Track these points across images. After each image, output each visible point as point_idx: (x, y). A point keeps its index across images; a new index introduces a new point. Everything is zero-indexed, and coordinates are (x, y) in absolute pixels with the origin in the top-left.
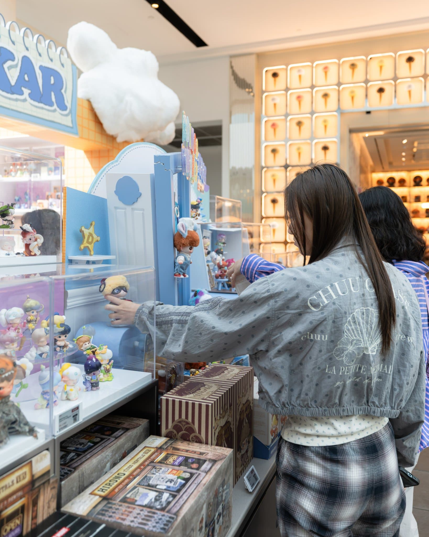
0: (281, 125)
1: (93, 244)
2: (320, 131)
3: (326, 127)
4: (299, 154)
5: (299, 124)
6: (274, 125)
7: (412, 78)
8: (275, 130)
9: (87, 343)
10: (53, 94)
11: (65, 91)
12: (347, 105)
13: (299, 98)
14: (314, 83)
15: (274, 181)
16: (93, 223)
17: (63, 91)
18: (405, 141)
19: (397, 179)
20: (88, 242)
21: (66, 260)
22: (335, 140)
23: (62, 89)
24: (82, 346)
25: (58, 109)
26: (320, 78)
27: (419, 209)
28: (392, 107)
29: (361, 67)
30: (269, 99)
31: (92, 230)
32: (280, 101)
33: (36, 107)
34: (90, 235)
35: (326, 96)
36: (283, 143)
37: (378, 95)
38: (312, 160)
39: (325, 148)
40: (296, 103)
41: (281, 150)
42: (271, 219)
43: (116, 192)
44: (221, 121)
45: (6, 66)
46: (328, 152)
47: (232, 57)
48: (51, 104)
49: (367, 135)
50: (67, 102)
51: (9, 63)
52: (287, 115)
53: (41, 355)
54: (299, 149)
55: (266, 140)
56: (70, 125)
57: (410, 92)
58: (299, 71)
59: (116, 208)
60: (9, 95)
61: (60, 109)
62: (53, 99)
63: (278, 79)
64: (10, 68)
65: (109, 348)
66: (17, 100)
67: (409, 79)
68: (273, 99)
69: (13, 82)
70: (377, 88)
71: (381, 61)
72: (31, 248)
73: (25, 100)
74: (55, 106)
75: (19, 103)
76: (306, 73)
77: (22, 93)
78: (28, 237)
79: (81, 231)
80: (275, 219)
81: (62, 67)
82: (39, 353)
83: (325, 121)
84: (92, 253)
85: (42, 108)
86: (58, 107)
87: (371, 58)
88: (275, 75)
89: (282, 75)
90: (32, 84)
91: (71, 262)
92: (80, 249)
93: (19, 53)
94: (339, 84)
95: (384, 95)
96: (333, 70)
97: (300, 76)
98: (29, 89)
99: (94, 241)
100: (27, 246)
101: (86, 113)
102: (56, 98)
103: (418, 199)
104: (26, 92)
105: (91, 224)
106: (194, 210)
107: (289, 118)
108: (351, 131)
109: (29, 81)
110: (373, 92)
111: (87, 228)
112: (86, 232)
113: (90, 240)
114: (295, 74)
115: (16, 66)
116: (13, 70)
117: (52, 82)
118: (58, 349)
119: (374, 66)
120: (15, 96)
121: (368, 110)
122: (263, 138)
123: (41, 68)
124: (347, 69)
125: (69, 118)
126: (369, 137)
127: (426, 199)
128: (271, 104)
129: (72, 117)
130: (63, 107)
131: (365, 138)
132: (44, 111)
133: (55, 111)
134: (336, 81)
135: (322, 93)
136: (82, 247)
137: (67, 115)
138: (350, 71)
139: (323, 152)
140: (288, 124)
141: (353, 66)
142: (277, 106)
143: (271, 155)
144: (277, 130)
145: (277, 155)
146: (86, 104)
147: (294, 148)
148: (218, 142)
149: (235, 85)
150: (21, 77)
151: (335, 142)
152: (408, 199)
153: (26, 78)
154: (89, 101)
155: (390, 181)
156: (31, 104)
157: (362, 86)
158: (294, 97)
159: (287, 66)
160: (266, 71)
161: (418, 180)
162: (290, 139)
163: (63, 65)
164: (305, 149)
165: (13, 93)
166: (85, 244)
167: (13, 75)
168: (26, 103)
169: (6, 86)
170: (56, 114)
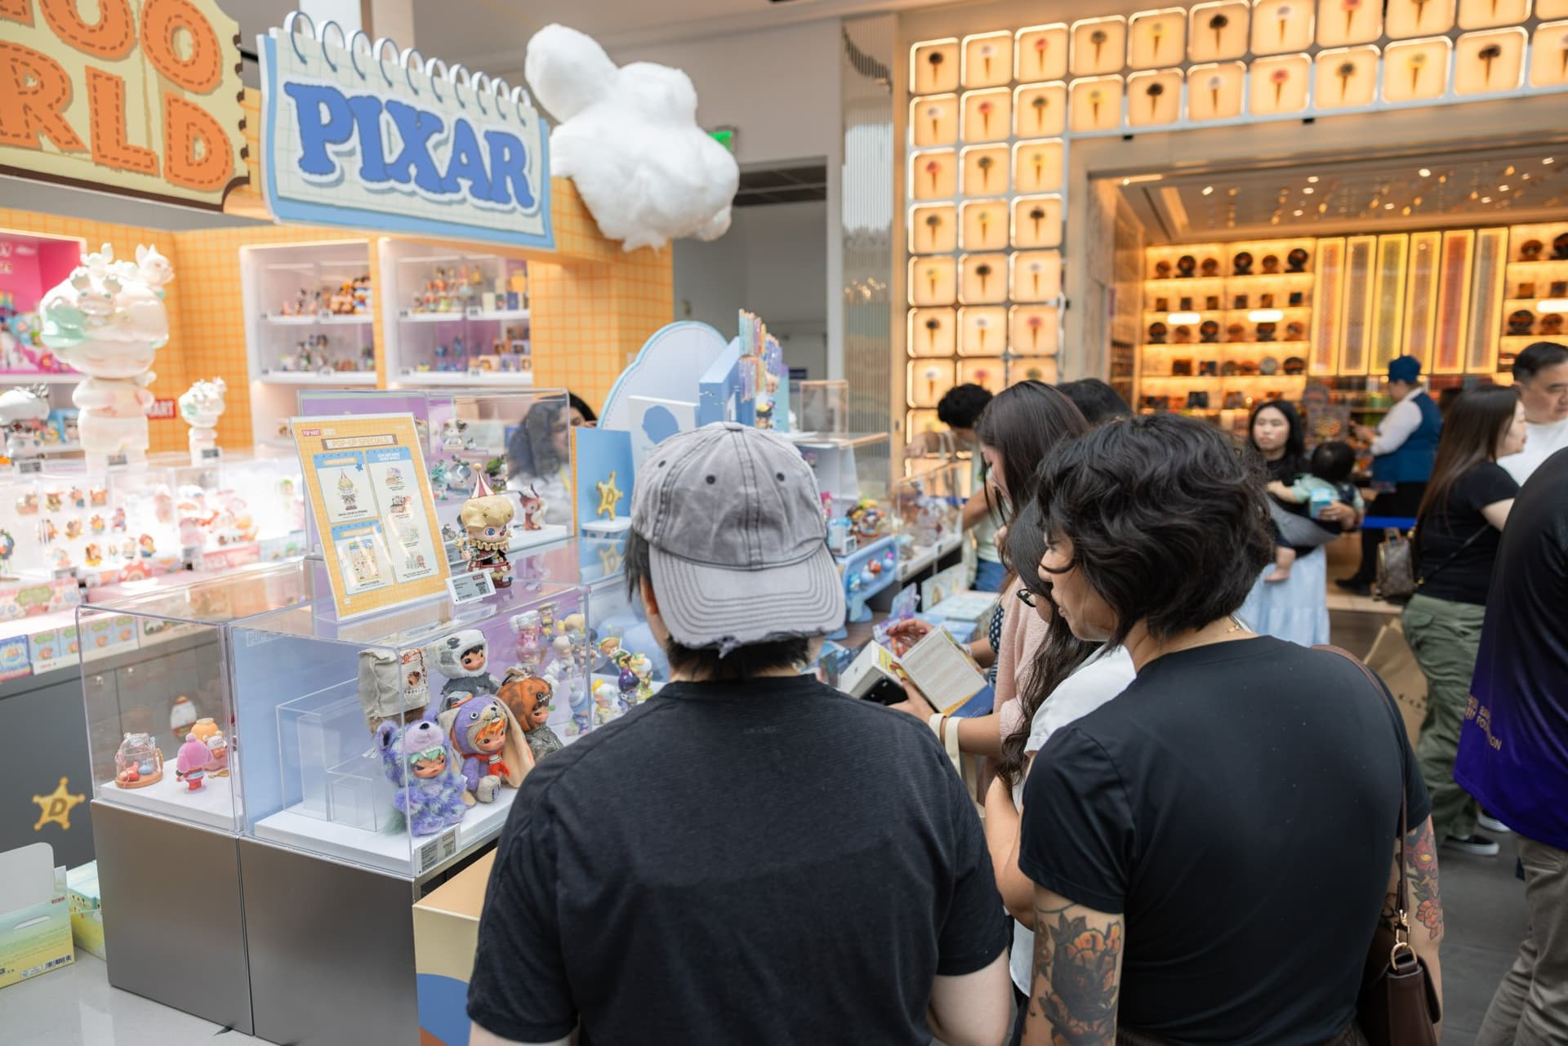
0: (946, 165)
1: (614, 504)
2: (1028, 180)
3: (1039, 168)
4: (984, 226)
5: (985, 163)
6: (932, 167)
7: (1221, 62)
8: (934, 176)
9: (615, 648)
10: (509, 180)
11: (530, 171)
12: (1085, 123)
13: (985, 107)
14: (1016, 76)
15: (933, 282)
16: (614, 474)
17: (526, 171)
18: (1208, 191)
19: (1199, 261)
20: (607, 503)
21: (579, 532)
22: (1057, 196)
23: (523, 167)
24: (609, 653)
25: (519, 207)
26: (1028, 65)
27: (1243, 324)
28: (1177, 126)
29: (1114, 37)
30: (924, 110)
31: (612, 484)
32: (944, 113)
33: (483, 209)
34: (611, 491)
35: (1040, 102)
36: (950, 203)
37: (1149, 99)
38: (1009, 238)
39: (1037, 215)
40: (978, 118)
41: (947, 218)
42: (925, 362)
43: (645, 427)
44: (824, 158)
45: (430, 144)
46: (1042, 221)
47: (846, 19)
48: (506, 199)
49: (1126, 181)
50: (534, 191)
51: (436, 138)
52: (959, 145)
53: (565, 669)
54: (983, 216)
55: (917, 198)
56: (540, 231)
57: (1215, 93)
58: (986, 49)
59: (645, 449)
60: (438, 197)
61: (523, 206)
62: (510, 189)
63: (941, 67)
64: (437, 146)
65: (647, 656)
66: (450, 203)
67: (1215, 66)
68: (931, 112)
69: (443, 172)
70: (1147, 85)
71: (1158, 27)
72: (533, 519)
73: (463, 201)
74: (514, 203)
75: (455, 207)
76: (999, 52)
77: (457, 189)
78: (530, 505)
79: (598, 489)
80: (933, 361)
81: (522, 127)
82: (564, 666)
83: (1038, 158)
84: (613, 516)
85: (492, 210)
86: (519, 202)
87: (1136, 20)
88: (935, 59)
89: (949, 57)
90: (473, 169)
91: (585, 532)
92: (597, 514)
93: (449, 115)
94: (1068, 77)
95: (1160, 99)
96: (1056, 46)
97: (987, 61)
98: (470, 179)
99: (616, 498)
100: (528, 516)
101: (567, 204)
102: (515, 186)
103: (1241, 302)
104: (465, 184)
105: (611, 476)
106: (764, 419)
107: (964, 151)
108: (1092, 176)
109: (468, 165)
110: (1139, 91)
111: (605, 483)
112: (604, 488)
113: (610, 499)
114: (978, 56)
115: (446, 141)
116: (442, 149)
117: (507, 157)
118: (582, 661)
119: (1142, 37)
120: (448, 197)
121: (1128, 132)
122: (910, 194)
123: (488, 135)
124: (1085, 43)
125: (538, 219)
126: (1131, 185)
127: (1259, 304)
128: (927, 121)
129: (543, 216)
130: (526, 200)
131: (1122, 188)
132: (497, 215)
133: (513, 210)
134: (1061, 72)
135: (1031, 98)
136: (600, 511)
137: (534, 215)
138: (1093, 47)
139: (1032, 222)
140: (962, 163)
141: (1098, 37)
142: (939, 126)
143: (926, 230)
144: (940, 177)
145: (939, 229)
146: (565, 186)
147: (974, 214)
148: (820, 195)
149: (853, 71)
150: (455, 160)
151: (1057, 200)
152: (1221, 301)
153: (464, 159)
154: (570, 179)
155: (1185, 265)
156: (476, 207)
157: (1117, 81)
158: (975, 105)
159: (960, 37)
160: (918, 50)
161: (1243, 262)
162: (966, 195)
163: (523, 122)
164: (996, 216)
165: (443, 192)
166: (604, 506)
167: (442, 159)
168: (467, 205)
169: (433, 182)
170: (517, 215)
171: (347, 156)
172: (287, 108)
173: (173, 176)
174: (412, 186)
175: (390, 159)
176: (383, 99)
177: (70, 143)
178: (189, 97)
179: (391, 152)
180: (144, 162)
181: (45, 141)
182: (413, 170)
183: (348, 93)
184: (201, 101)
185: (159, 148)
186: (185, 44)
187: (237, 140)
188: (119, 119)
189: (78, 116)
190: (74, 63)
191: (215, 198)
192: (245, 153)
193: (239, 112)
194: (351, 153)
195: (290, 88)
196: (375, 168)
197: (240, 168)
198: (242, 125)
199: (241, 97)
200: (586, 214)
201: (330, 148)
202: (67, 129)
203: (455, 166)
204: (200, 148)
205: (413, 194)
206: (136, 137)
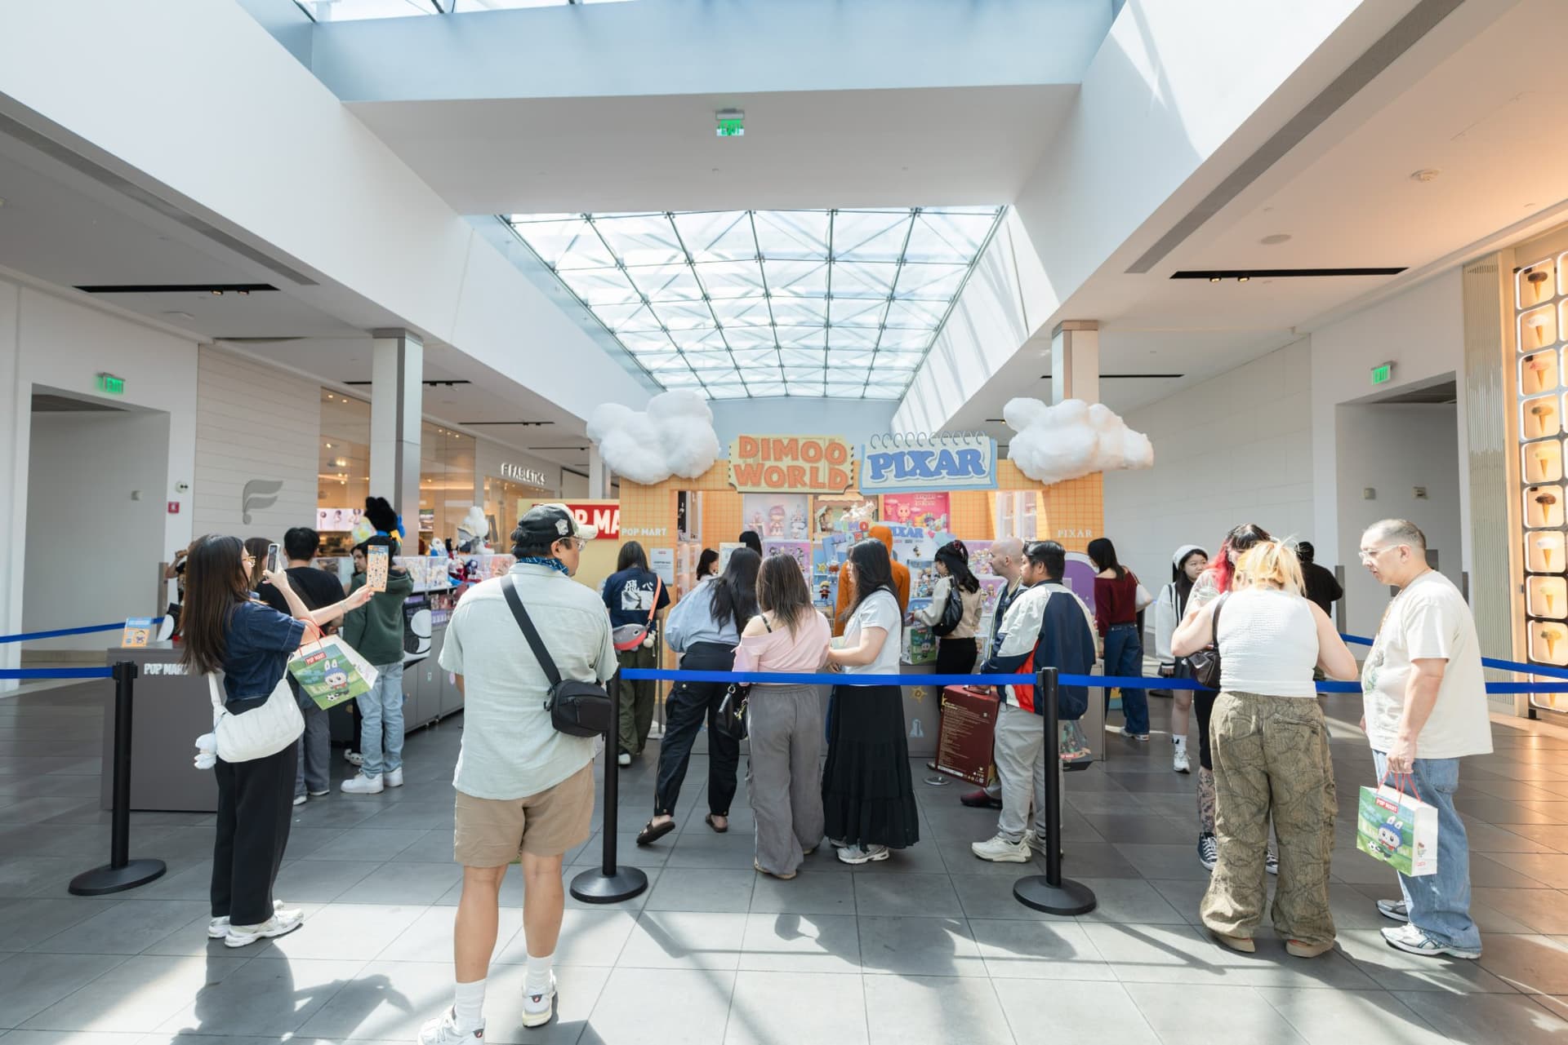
10: (970, 466)
11: (983, 461)
17: (980, 461)
25: (975, 476)
30: (1527, 323)
33: (954, 479)
45: (927, 462)
47: (1465, 265)
48: (968, 474)
50: (985, 467)
51: (930, 458)
55: (1524, 394)
56: (989, 483)
60: (930, 478)
61: (976, 474)
62: (970, 469)
64: (931, 461)
69: (933, 470)
73: (944, 477)
74: (972, 474)
75: (939, 480)
77: (941, 473)
81: (979, 445)
85: (960, 478)
86: (974, 473)
89: (1547, 274)
90: (949, 466)
93: (939, 451)
98: (947, 470)
102: (973, 468)
104: (944, 472)
109: (946, 465)
115: (935, 459)
116: (933, 461)
117: (969, 458)
120: (935, 477)
122: (1520, 391)
123: (958, 453)
125: (988, 478)
129: (992, 477)
130: (980, 472)
133: (972, 477)
137: (986, 477)
150: (940, 464)
153: (944, 463)
156: (948, 479)
160: (1520, 275)
165: (933, 476)
167: (932, 465)
168: (945, 479)
169: (927, 473)
170: (974, 479)
171: (890, 473)
172: (868, 464)
173: (830, 487)
174: (918, 476)
175: (907, 469)
176: (906, 451)
177: (804, 484)
178: (837, 467)
179: (908, 467)
180: (823, 486)
181: (799, 486)
182: (918, 471)
183: (891, 453)
184: (841, 467)
185: (827, 481)
186: (837, 454)
187: (850, 475)
188: (817, 476)
189: (807, 479)
190: (807, 466)
191: (842, 492)
192: (852, 478)
193: (852, 467)
194: (892, 470)
195: (869, 457)
196: (901, 473)
197: (850, 482)
198: (852, 471)
199: (852, 463)
200: (1021, 472)
201: (883, 471)
202: (804, 481)
203: (940, 467)
204: (838, 479)
205: (918, 479)
206: (821, 480)
